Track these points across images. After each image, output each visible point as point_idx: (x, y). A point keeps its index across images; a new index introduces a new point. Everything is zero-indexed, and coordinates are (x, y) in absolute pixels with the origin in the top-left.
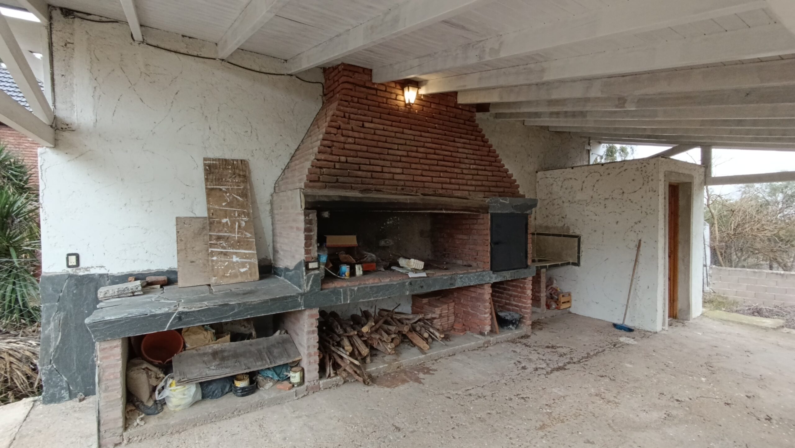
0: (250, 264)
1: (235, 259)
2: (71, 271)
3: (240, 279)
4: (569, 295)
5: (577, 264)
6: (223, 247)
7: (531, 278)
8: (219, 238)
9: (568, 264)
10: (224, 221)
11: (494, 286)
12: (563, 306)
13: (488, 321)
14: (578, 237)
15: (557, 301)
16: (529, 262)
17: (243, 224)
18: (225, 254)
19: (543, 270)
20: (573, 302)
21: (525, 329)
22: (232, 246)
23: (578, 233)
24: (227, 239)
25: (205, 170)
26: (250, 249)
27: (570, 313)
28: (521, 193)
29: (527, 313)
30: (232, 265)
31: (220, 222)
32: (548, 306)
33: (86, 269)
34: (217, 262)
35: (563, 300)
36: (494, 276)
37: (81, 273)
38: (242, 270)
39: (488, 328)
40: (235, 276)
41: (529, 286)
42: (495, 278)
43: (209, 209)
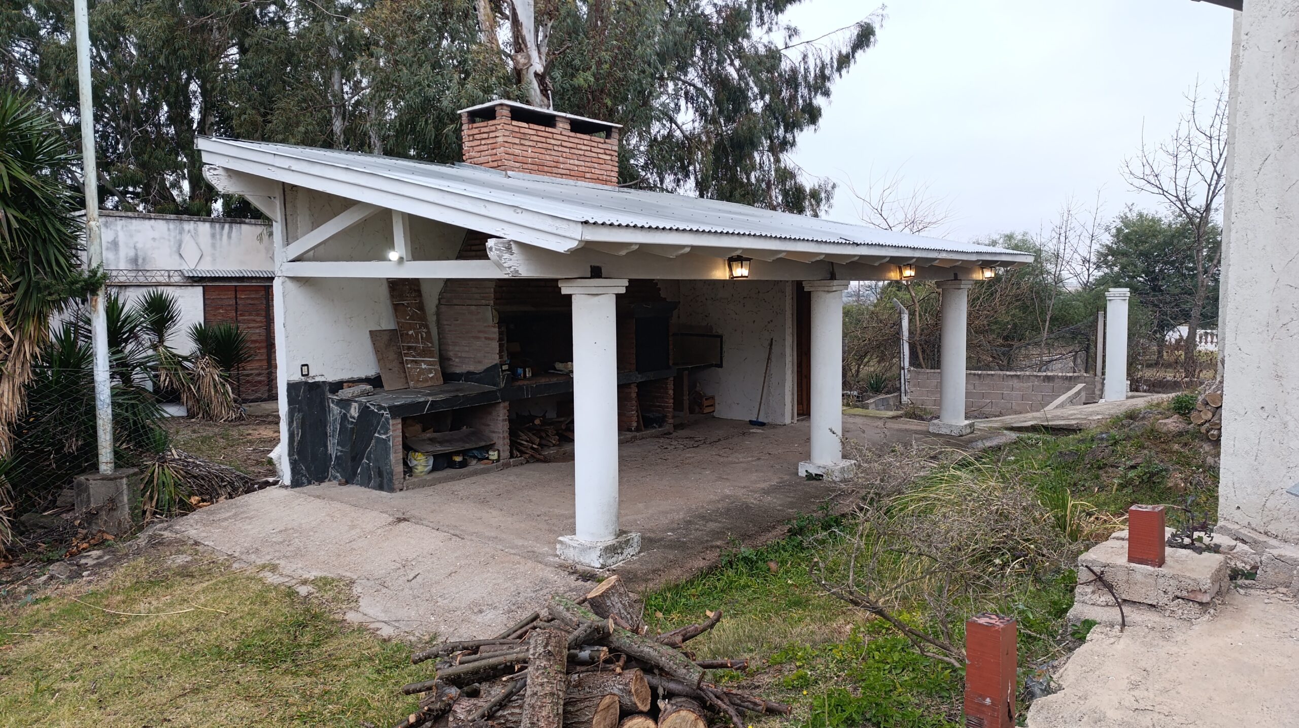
0: (435, 370)
1: (424, 366)
2: (303, 379)
3: (430, 383)
4: (713, 398)
5: (721, 366)
6: (414, 357)
7: (672, 379)
8: (409, 348)
9: (712, 365)
10: (410, 332)
11: (639, 385)
12: (707, 410)
13: (635, 418)
14: (721, 337)
15: (701, 406)
16: (671, 363)
17: (424, 335)
18: (416, 362)
19: (686, 372)
20: (717, 406)
21: (668, 427)
22: (420, 355)
23: (720, 332)
24: (415, 349)
25: (390, 287)
26: (432, 357)
27: (714, 417)
28: (663, 295)
29: (669, 412)
30: (422, 372)
31: (407, 334)
32: (692, 411)
33: (313, 377)
34: (411, 368)
35: (706, 403)
36: (639, 376)
37: (310, 381)
38: (431, 375)
39: (635, 424)
40: (426, 380)
41: (671, 386)
42: (640, 379)
43: (398, 323)
